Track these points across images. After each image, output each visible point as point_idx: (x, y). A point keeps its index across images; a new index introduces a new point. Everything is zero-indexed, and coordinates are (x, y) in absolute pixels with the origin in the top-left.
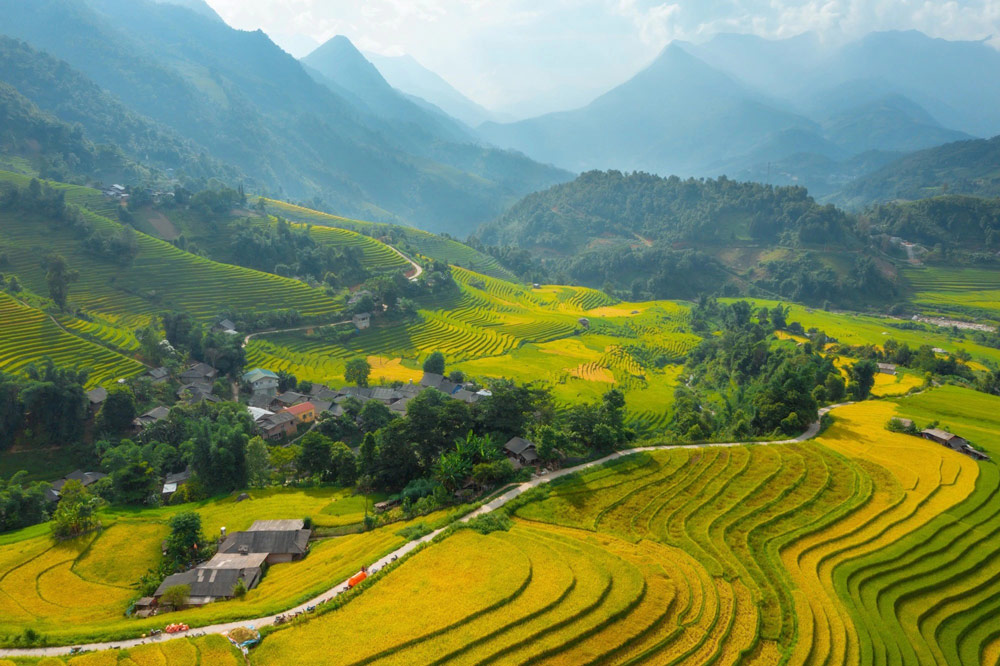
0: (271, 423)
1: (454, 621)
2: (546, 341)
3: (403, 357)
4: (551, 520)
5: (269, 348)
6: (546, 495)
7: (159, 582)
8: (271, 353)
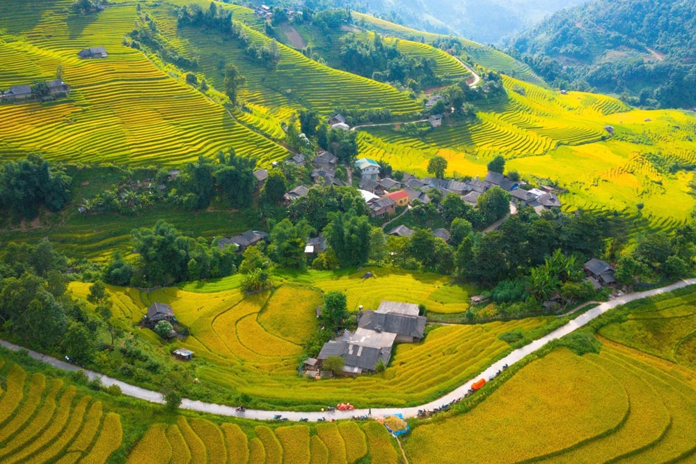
0: (378, 205)
1: (569, 445)
2: (577, 145)
3: (466, 152)
4: (633, 345)
5: (369, 139)
6: (624, 318)
7: (318, 347)
8: (370, 143)
